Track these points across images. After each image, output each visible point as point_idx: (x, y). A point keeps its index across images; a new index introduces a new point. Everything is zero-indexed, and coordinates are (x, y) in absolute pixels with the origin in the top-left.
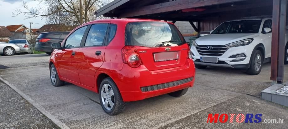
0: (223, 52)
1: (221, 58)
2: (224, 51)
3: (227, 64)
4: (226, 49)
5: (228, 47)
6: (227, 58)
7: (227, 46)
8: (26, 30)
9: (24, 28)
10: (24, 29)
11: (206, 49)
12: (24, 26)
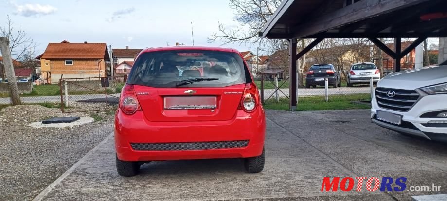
0: (412, 104)
1: (407, 117)
2: (414, 102)
3: (417, 129)
4: (417, 98)
5: (421, 93)
6: (417, 117)
7: (419, 91)
8: (253, 58)
9: (251, 55)
10: (251, 57)
11: (384, 95)
12: (251, 53)
